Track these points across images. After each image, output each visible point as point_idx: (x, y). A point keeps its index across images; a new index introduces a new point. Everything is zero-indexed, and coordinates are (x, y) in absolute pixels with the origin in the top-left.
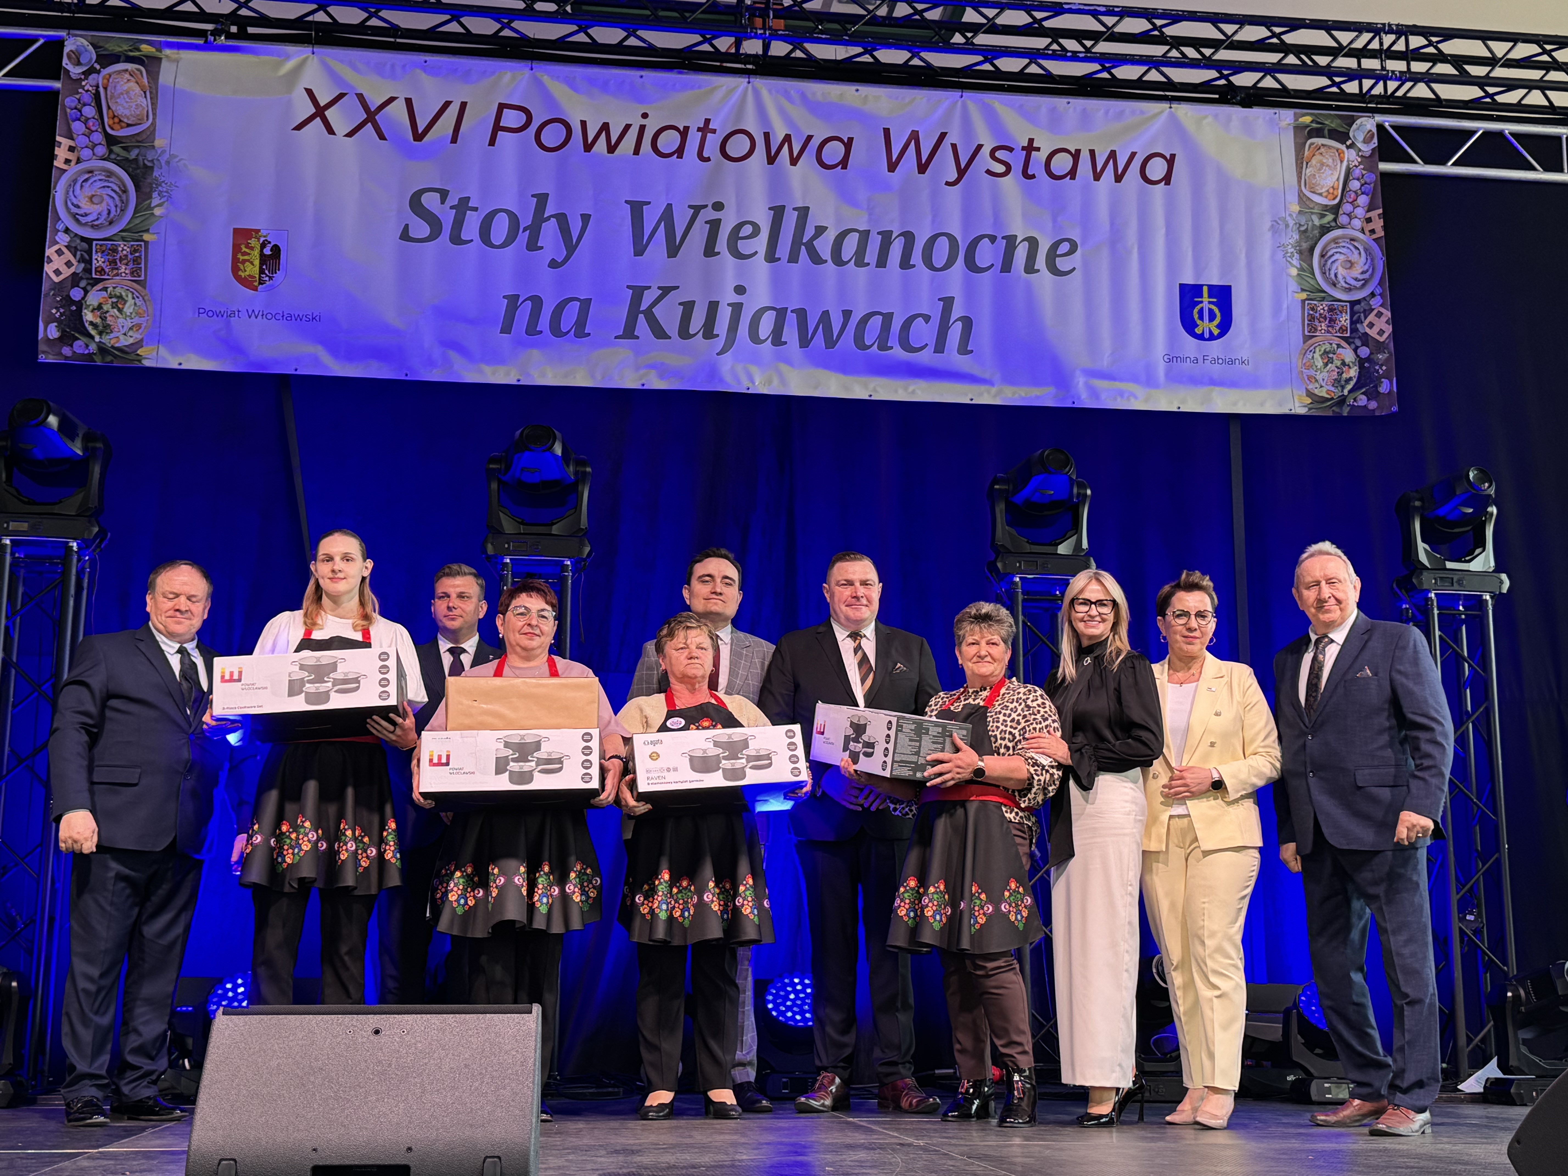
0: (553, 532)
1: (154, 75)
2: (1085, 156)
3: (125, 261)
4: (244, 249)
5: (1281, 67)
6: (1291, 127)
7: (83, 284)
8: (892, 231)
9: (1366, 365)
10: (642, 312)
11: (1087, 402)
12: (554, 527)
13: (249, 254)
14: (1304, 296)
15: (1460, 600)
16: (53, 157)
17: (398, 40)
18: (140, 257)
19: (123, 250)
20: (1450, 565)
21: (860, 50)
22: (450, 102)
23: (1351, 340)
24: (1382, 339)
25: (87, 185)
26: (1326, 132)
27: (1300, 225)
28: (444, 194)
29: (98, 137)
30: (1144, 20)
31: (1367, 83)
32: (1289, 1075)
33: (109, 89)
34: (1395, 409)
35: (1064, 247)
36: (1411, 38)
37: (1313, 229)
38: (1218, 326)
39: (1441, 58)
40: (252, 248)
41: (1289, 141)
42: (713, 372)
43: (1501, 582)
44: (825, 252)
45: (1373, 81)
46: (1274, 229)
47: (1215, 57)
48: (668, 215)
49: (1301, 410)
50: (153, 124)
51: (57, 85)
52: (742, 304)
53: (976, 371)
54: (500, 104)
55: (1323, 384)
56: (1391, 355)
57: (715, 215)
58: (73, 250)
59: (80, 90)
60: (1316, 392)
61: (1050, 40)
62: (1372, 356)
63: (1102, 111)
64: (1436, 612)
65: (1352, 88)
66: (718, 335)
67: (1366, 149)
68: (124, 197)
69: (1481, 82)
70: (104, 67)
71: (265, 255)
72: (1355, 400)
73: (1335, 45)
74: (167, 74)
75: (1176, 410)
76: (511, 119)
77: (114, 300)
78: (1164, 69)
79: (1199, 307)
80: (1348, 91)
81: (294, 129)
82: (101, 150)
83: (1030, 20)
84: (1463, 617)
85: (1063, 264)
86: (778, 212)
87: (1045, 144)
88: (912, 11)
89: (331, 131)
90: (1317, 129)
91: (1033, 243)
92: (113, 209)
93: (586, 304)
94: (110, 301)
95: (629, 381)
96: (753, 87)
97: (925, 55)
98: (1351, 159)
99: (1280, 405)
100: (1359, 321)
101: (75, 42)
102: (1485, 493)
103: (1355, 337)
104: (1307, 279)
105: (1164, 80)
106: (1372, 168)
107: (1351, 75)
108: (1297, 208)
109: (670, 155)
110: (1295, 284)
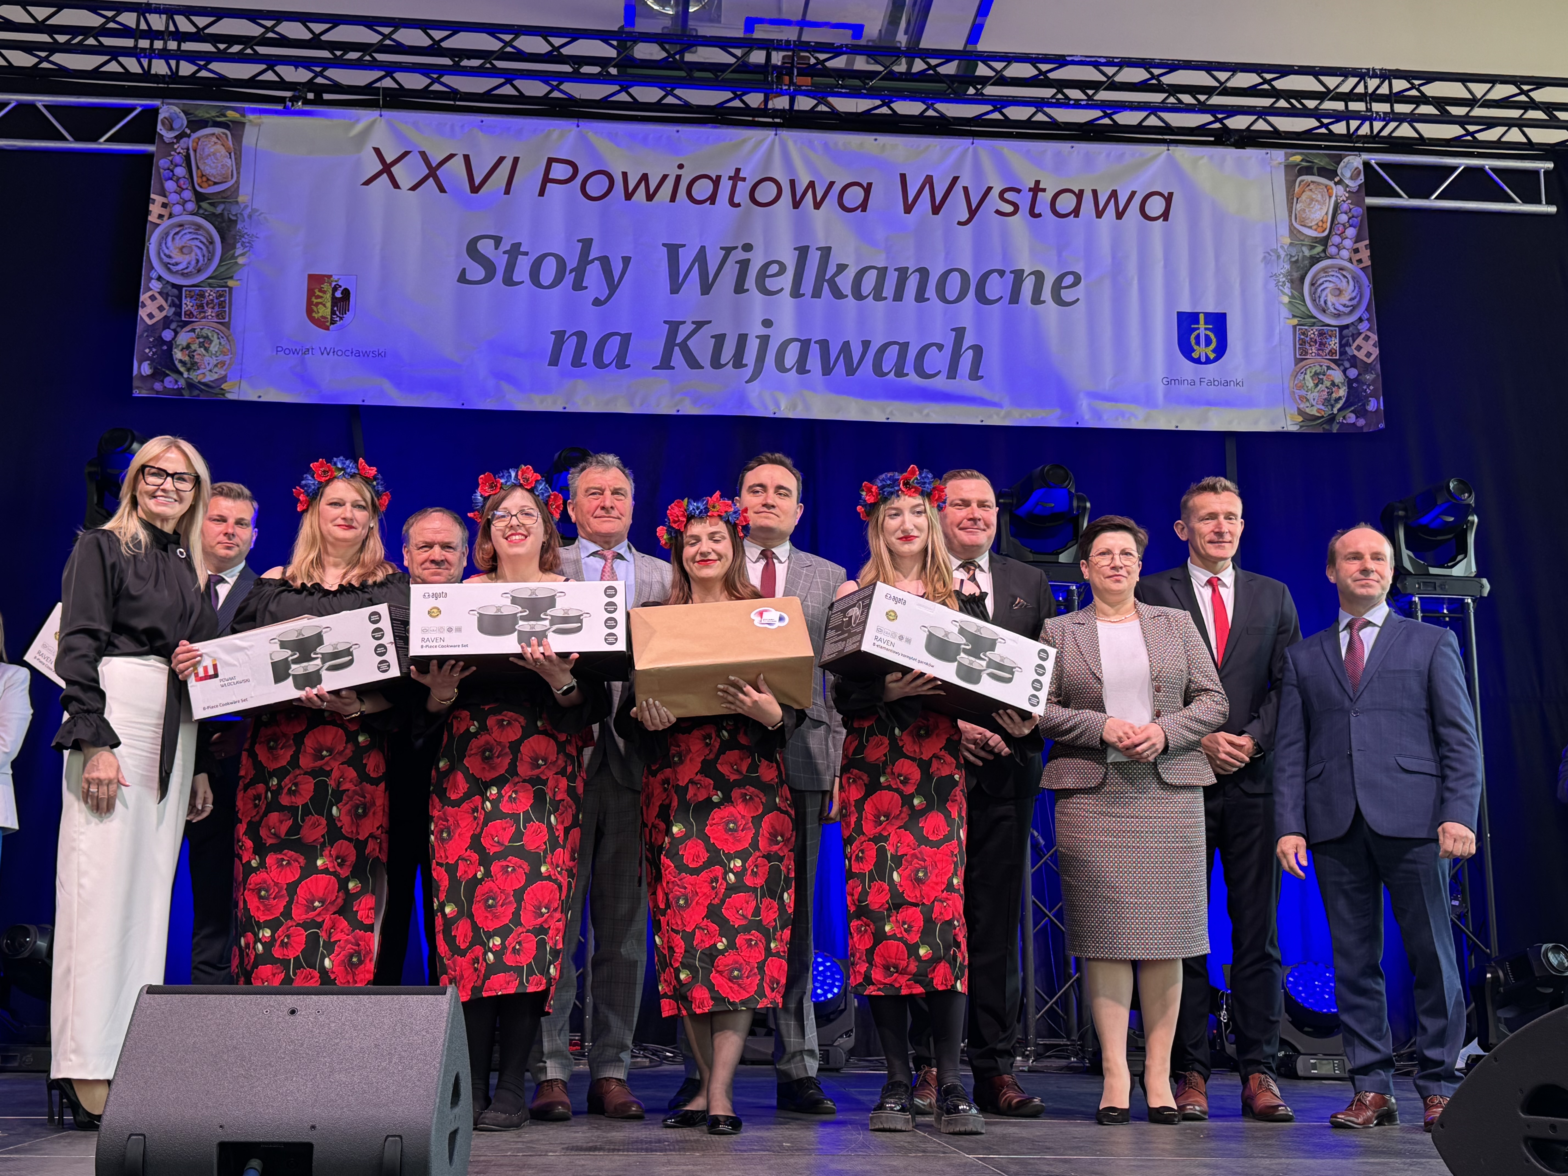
1: (238, 138)
2: (1088, 196)
4: (318, 293)
5: (1272, 111)
6: (1283, 167)
7: (173, 326)
8: (908, 268)
9: (1355, 385)
10: (678, 345)
11: (1089, 421)
13: (321, 297)
14: (1295, 321)
15: (1444, 603)
16: (147, 212)
17: (458, 103)
18: (225, 301)
19: (210, 295)
20: (1433, 571)
21: (879, 102)
22: (504, 158)
23: (1340, 362)
24: (1369, 361)
25: (177, 237)
26: (1315, 170)
27: (1291, 256)
28: (498, 241)
29: (188, 194)
30: (1142, 70)
31: (1354, 124)
33: (198, 151)
34: (1382, 425)
35: (1069, 280)
36: (1394, 81)
37: (1303, 260)
38: (1214, 351)
39: (1424, 99)
40: (324, 292)
41: (1280, 178)
42: (742, 399)
43: (1482, 586)
44: (846, 288)
45: (1359, 122)
46: (1266, 260)
47: (1209, 103)
48: (701, 257)
49: (1294, 428)
50: (237, 182)
51: (151, 148)
52: (769, 336)
53: (987, 395)
54: (549, 159)
55: (1314, 403)
56: (1378, 375)
57: (744, 256)
58: (165, 296)
59: (172, 153)
60: (1308, 410)
61: (1055, 91)
62: (1360, 377)
63: (1104, 154)
65: (1339, 128)
66: (746, 365)
67: (1353, 185)
68: (211, 247)
69: (1462, 121)
70: (194, 131)
71: (337, 298)
72: (1344, 418)
73: (1324, 90)
74: (250, 137)
75: (1174, 429)
76: (559, 171)
77: (201, 340)
78: (1162, 114)
79: (1196, 333)
80: (1336, 132)
81: (363, 184)
82: (190, 206)
83: (1036, 72)
84: (1447, 619)
85: (1066, 295)
86: (803, 252)
87: (1051, 186)
88: (926, 66)
89: (396, 185)
90: (1306, 167)
91: (1039, 277)
93: (626, 339)
94: (197, 341)
95: (665, 407)
96: (780, 139)
97: (939, 106)
98: (1339, 194)
99: (1273, 423)
100: (1348, 344)
101: (168, 110)
102: (1465, 502)
103: (1344, 359)
104: (1300, 307)
105: (1163, 125)
106: (1359, 203)
107: (1338, 117)
108: (1288, 241)
109: (704, 202)
110: (1287, 311)
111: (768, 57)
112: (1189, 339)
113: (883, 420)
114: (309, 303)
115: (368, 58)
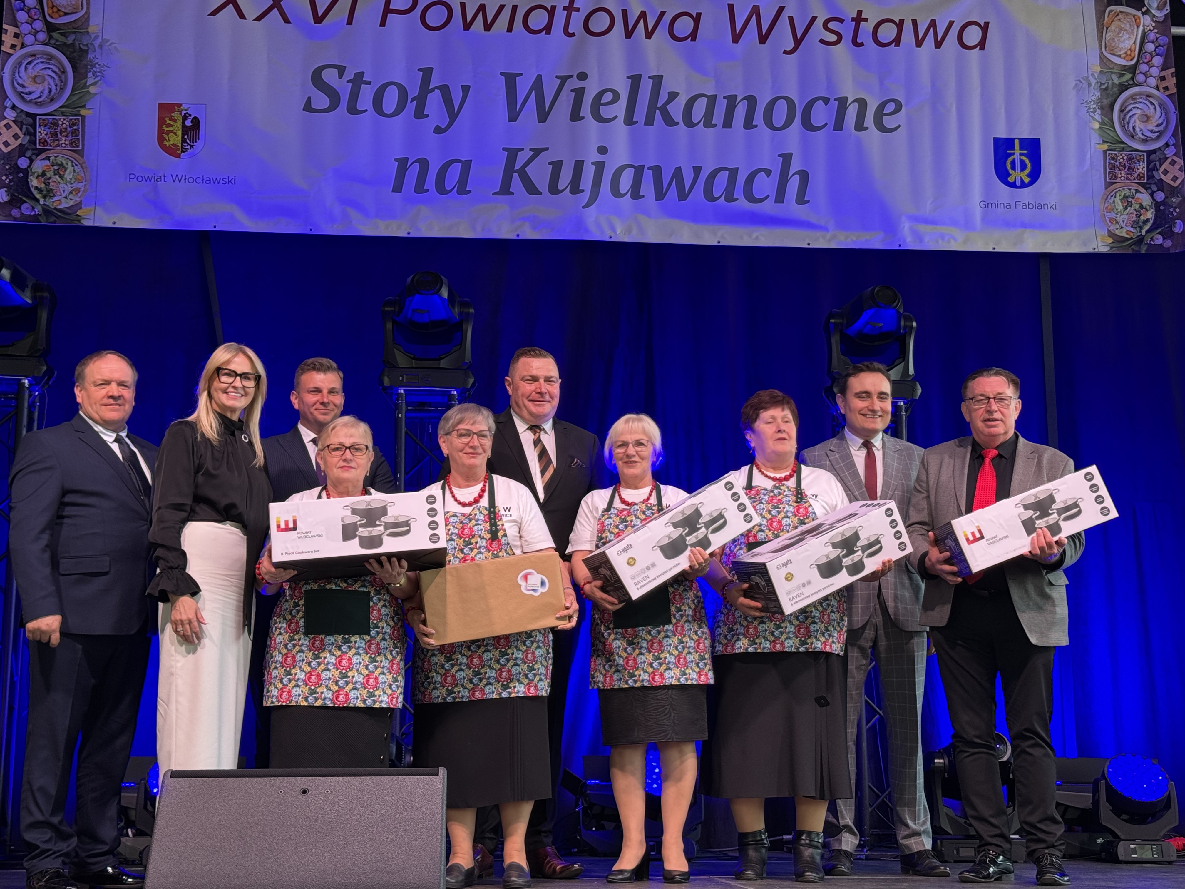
0: (441, 366)
2: (908, 26)
3: (65, 134)
4: (168, 122)
7: (28, 154)
8: (736, 96)
9: (1162, 208)
10: (516, 171)
11: (911, 244)
12: (442, 361)
13: (172, 126)
14: (1105, 147)
18: (78, 129)
19: (63, 123)
23: (1148, 186)
24: (1175, 185)
25: (30, 67)
27: (1102, 84)
28: (341, 70)
29: (39, 25)
32: (1098, 838)
35: (890, 107)
37: (1113, 87)
38: (1028, 175)
40: (175, 121)
41: (1090, 10)
42: (579, 223)
44: (678, 116)
46: (1078, 88)
48: (538, 85)
49: (1103, 249)
50: (88, 12)
52: (604, 162)
53: (814, 219)
55: (1124, 226)
57: (580, 84)
58: (19, 124)
60: (1117, 232)
62: (1167, 200)
66: (583, 191)
67: (1160, 15)
68: (63, 76)
71: (187, 127)
72: (1152, 239)
75: (991, 250)
77: (56, 167)
79: (1011, 158)
81: (209, 15)
82: (42, 36)
85: (889, 122)
86: (635, 81)
87: (872, 16)
89: (242, 16)
91: (862, 104)
93: (467, 165)
94: (52, 169)
95: (506, 232)
98: (1147, 23)
99: (1085, 244)
100: (1155, 168)
103: (1151, 183)
104: (1108, 132)
106: (1165, 32)
108: (1099, 69)
109: (540, 31)
110: (1097, 136)
112: (1005, 163)
113: (715, 243)
114: (160, 132)
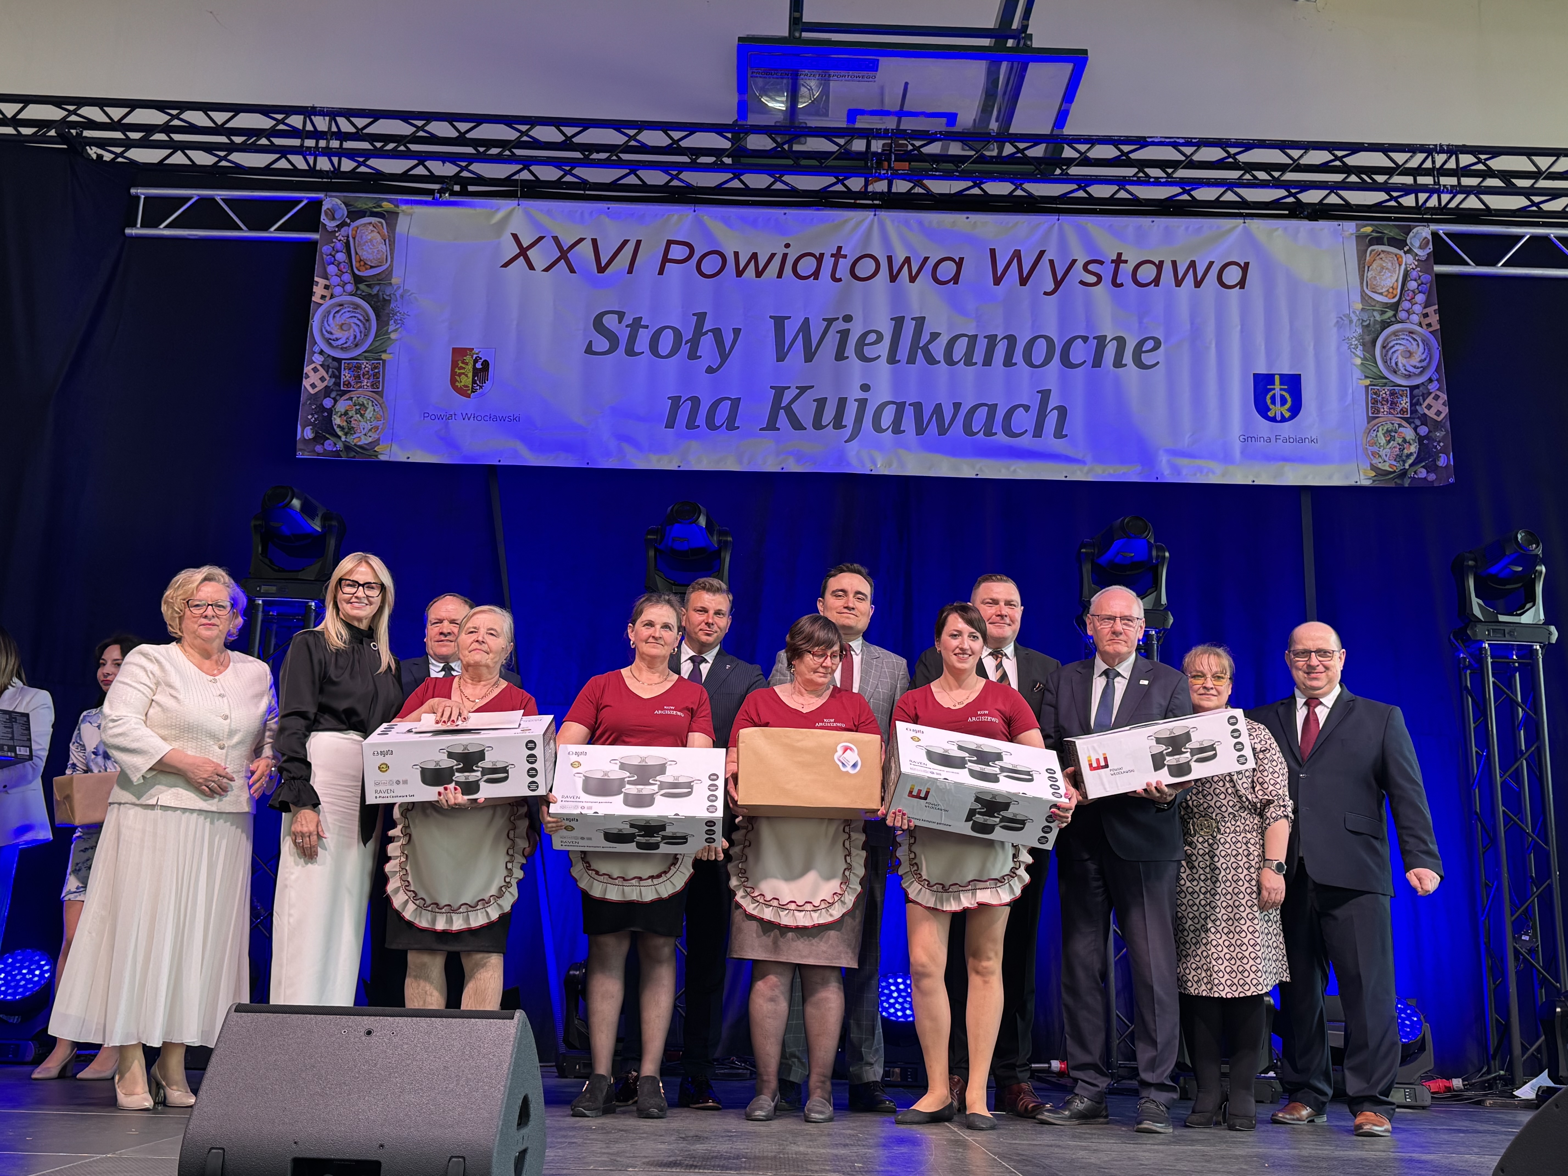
1: (392, 227)
2: (1168, 266)
3: (367, 376)
4: (461, 365)
5: (1343, 185)
6: (1354, 237)
7: (333, 395)
8: (996, 335)
9: (1425, 442)
10: (783, 408)
11: (1168, 476)
14: (1367, 382)
15: (1513, 650)
16: (312, 294)
17: (585, 192)
18: (379, 372)
19: (366, 367)
20: (1502, 618)
21: (970, 184)
22: (628, 240)
23: (1411, 420)
24: (1439, 419)
25: (338, 315)
26: (1385, 240)
27: (1363, 321)
28: (621, 315)
29: (347, 277)
30: (1219, 149)
31: (1422, 197)
33: (357, 238)
34: (1452, 480)
35: (1149, 345)
36: (1461, 156)
37: (1374, 324)
38: (1289, 410)
39: (1491, 173)
40: (467, 364)
41: (1352, 248)
42: (841, 457)
43: (1550, 633)
44: (939, 355)
45: (1427, 195)
46: (1339, 325)
47: (1282, 179)
48: (805, 326)
49: (1367, 483)
50: (391, 265)
51: (315, 236)
52: (867, 399)
53: (1071, 452)
54: (668, 241)
55: (1386, 459)
56: (1448, 433)
57: (845, 326)
58: (326, 368)
59: (334, 240)
60: (1380, 466)
61: (1136, 170)
62: (1431, 434)
63: (1183, 228)
64: (1490, 660)
65: (1409, 201)
66: (846, 426)
67: (1422, 254)
68: (367, 324)
69: (1527, 193)
70: (353, 221)
72: (1415, 473)
73: (1393, 165)
74: (402, 225)
75: (1251, 483)
76: (677, 252)
77: (358, 407)
78: (1239, 190)
79: (1271, 393)
80: (1405, 205)
81: (502, 266)
82: (349, 288)
83: (1118, 153)
84: (1517, 665)
85: (1147, 359)
86: (899, 322)
87: (1132, 258)
88: (1015, 150)
89: (531, 267)
90: (1377, 238)
91: (1121, 342)
92: (358, 335)
93: (736, 403)
94: (354, 408)
95: (771, 465)
96: (878, 219)
97: (1026, 186)
98: (1409, 262)
99: (1347, 477)
100: (1418, 403)
101: (331, 202)
102: (1533, 553)
103: (1415, 417)
104: (1372, 368)
105: (1239, 200)
106: (1428, 270)
107: (1406, 190)
108: (1360, 306)
109: (809, 277)
110: (1359, 372)
111: (868, 145)
113: (972, 475)
114: (453, 374)
115: (507, 153)
